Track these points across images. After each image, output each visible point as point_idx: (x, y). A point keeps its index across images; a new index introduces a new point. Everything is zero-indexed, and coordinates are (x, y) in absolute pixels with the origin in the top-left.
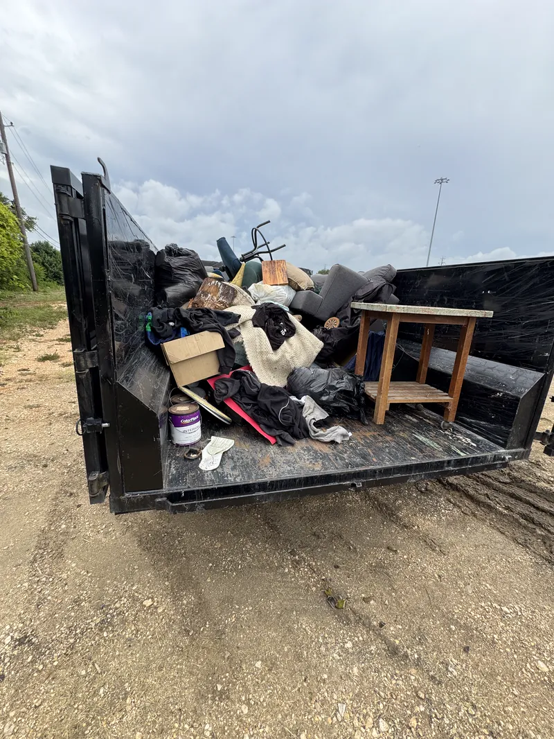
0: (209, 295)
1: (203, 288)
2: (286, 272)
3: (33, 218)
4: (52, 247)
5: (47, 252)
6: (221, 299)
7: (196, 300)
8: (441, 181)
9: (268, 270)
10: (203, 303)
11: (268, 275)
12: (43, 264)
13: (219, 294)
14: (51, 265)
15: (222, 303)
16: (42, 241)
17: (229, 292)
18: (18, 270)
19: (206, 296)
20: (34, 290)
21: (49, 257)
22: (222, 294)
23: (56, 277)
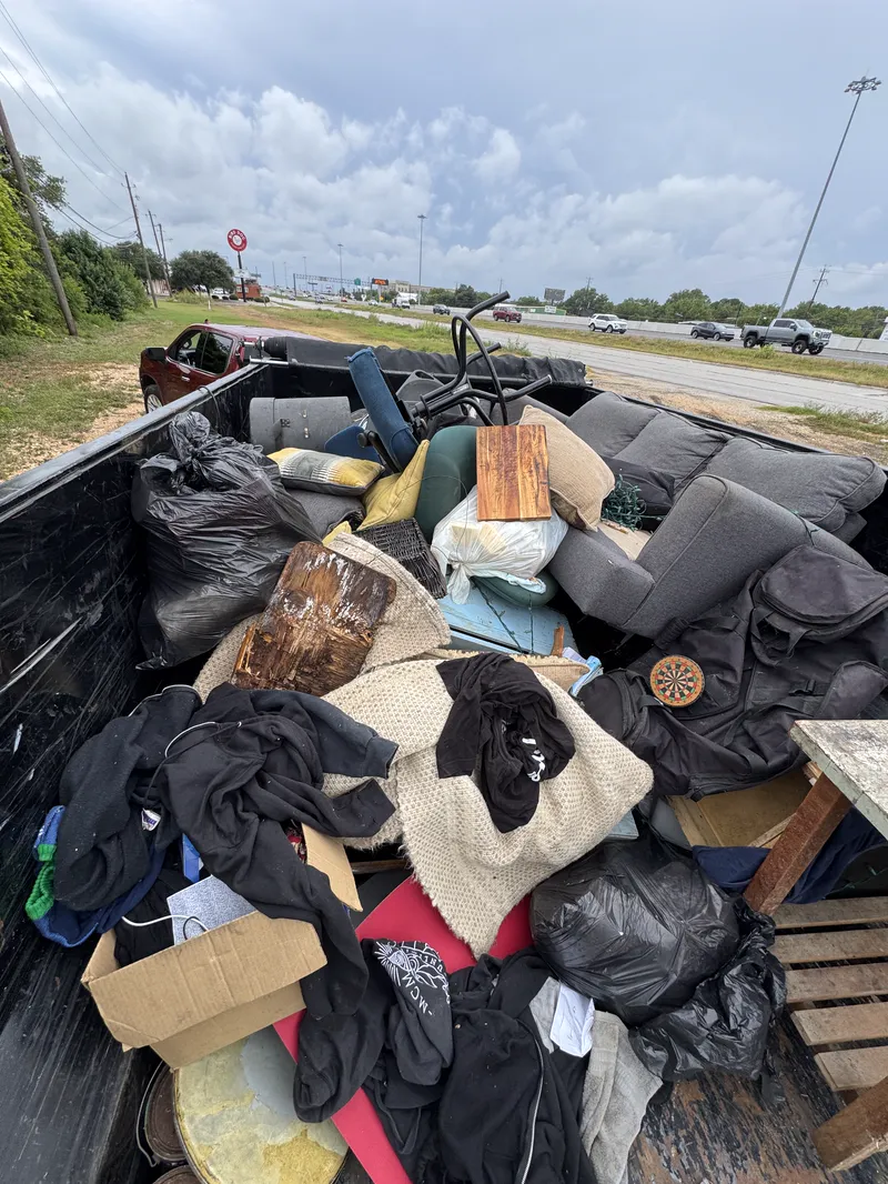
0: (310, 602)
1: (288, 578)
2: (547, 474)
3: (57, 180)
4: (95, 243)
5: (88, 255)
6: (346, 613)
7: (266, 619)
8: (860, 86)
9: (494, 464)
10: (290, 629)
11: (493, 475)
12: (83, 277)
13: (338, 599)
14: (97, 279)
15: (349, 624)
16: (77, 230)
17: (369, 593)
18: (35, 294)
19: (300, 604)
20: (71, 334)
21: (92, 265)
22: (349, 597)
23: (108, 303)
